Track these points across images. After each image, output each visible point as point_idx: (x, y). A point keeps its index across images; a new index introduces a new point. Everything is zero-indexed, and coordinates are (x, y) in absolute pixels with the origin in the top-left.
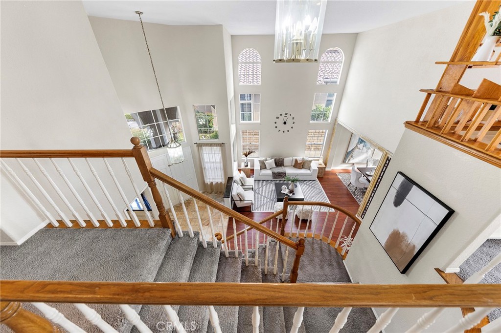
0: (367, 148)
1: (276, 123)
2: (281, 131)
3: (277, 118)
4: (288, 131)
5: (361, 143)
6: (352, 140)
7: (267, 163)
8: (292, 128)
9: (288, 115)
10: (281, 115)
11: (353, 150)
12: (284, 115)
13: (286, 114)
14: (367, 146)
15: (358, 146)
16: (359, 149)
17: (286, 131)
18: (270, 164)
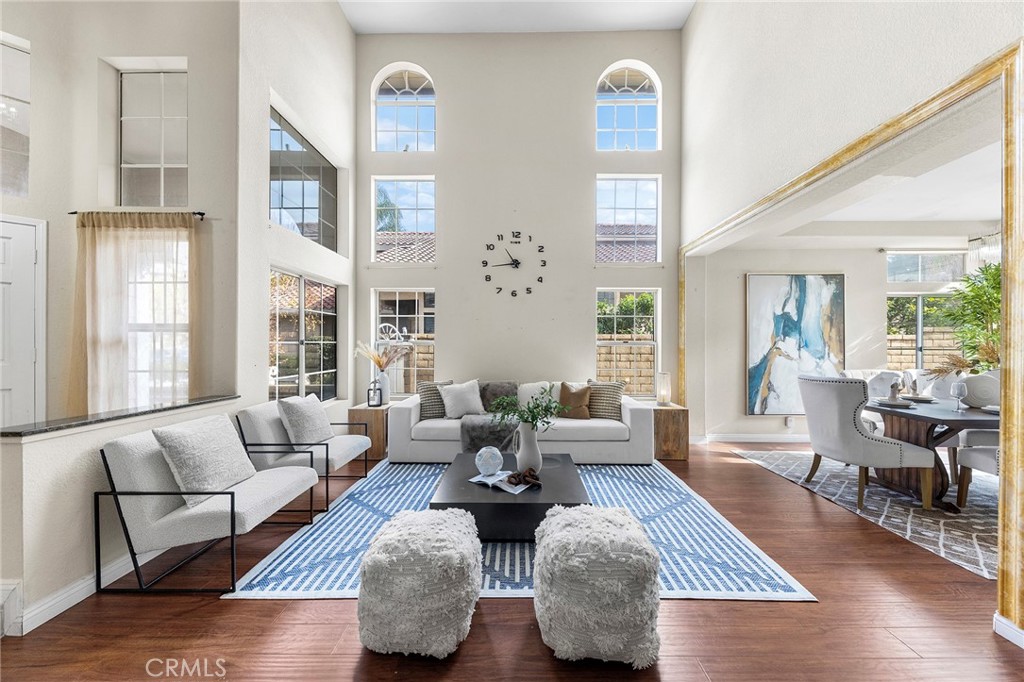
0: (813, 354)
1: (485, 264)
2: (506, 293)
3: (490, 247)
4: (529, 291)
5: (786, 334)
6: (753, 323)
7: (448, 392)
8: (540, 280)
9: (524, 238)
10: (500, 237)
11: (765, 359)
12: (508, 237)
13: (517, 235)
14: (811, 348)
15: (780, 344)
16: (788, 357)
17: (521, 293)
18: (460, 397)
